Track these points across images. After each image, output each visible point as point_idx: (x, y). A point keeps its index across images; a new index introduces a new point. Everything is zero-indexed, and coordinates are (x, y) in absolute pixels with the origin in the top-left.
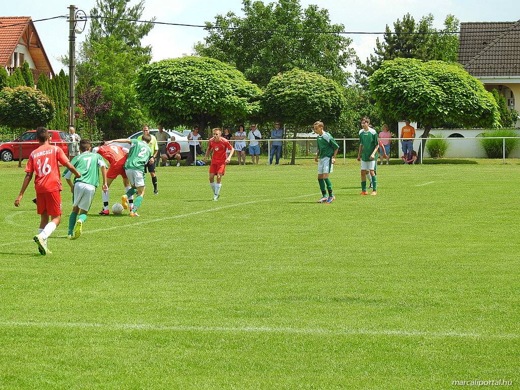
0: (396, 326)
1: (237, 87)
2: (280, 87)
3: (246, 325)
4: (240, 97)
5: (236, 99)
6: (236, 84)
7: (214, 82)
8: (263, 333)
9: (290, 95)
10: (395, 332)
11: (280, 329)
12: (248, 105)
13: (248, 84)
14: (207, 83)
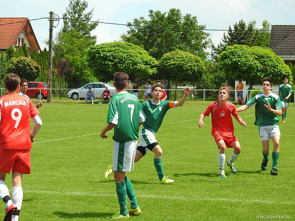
0: (226, 196)
1: (144, 59)
2: (168, 60)
3: (141, 194)
4: (145, 65)
5: (143, 67)
6: (143, 58)
7: (131, 56)
8: (150, 199)
9: (173, 65)
10: (225, 199)
11: (160, 197)
12: (150, 70)
13: (150, 58)
14: (127, 57)
